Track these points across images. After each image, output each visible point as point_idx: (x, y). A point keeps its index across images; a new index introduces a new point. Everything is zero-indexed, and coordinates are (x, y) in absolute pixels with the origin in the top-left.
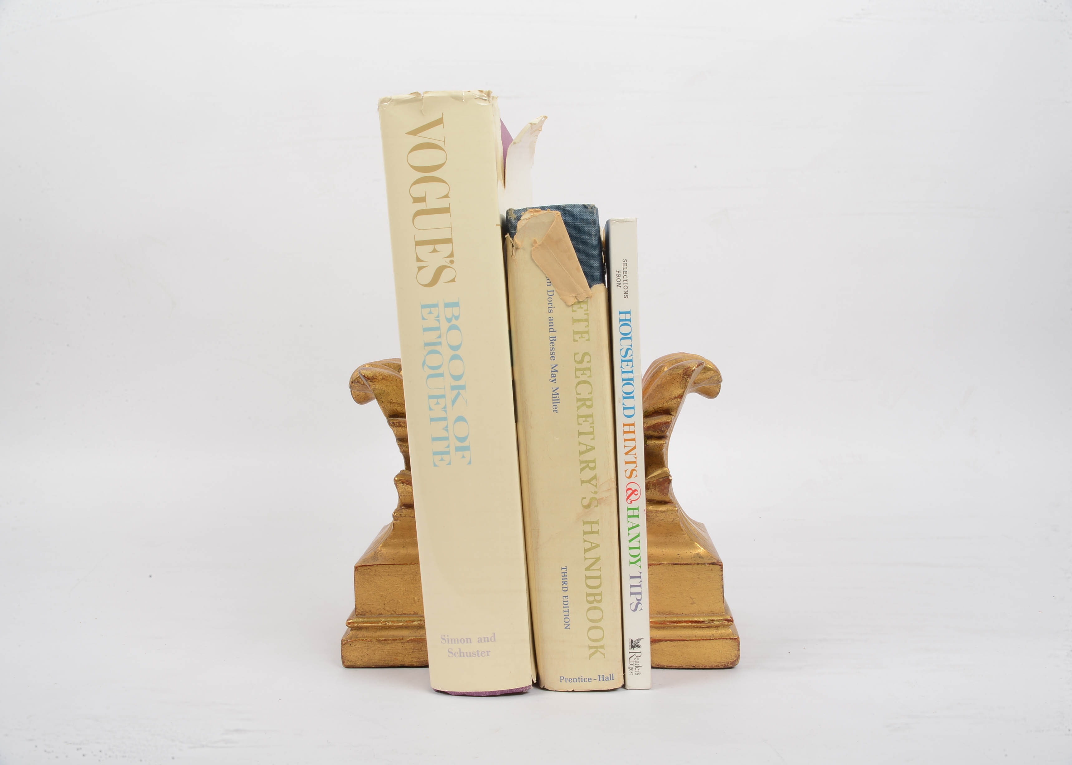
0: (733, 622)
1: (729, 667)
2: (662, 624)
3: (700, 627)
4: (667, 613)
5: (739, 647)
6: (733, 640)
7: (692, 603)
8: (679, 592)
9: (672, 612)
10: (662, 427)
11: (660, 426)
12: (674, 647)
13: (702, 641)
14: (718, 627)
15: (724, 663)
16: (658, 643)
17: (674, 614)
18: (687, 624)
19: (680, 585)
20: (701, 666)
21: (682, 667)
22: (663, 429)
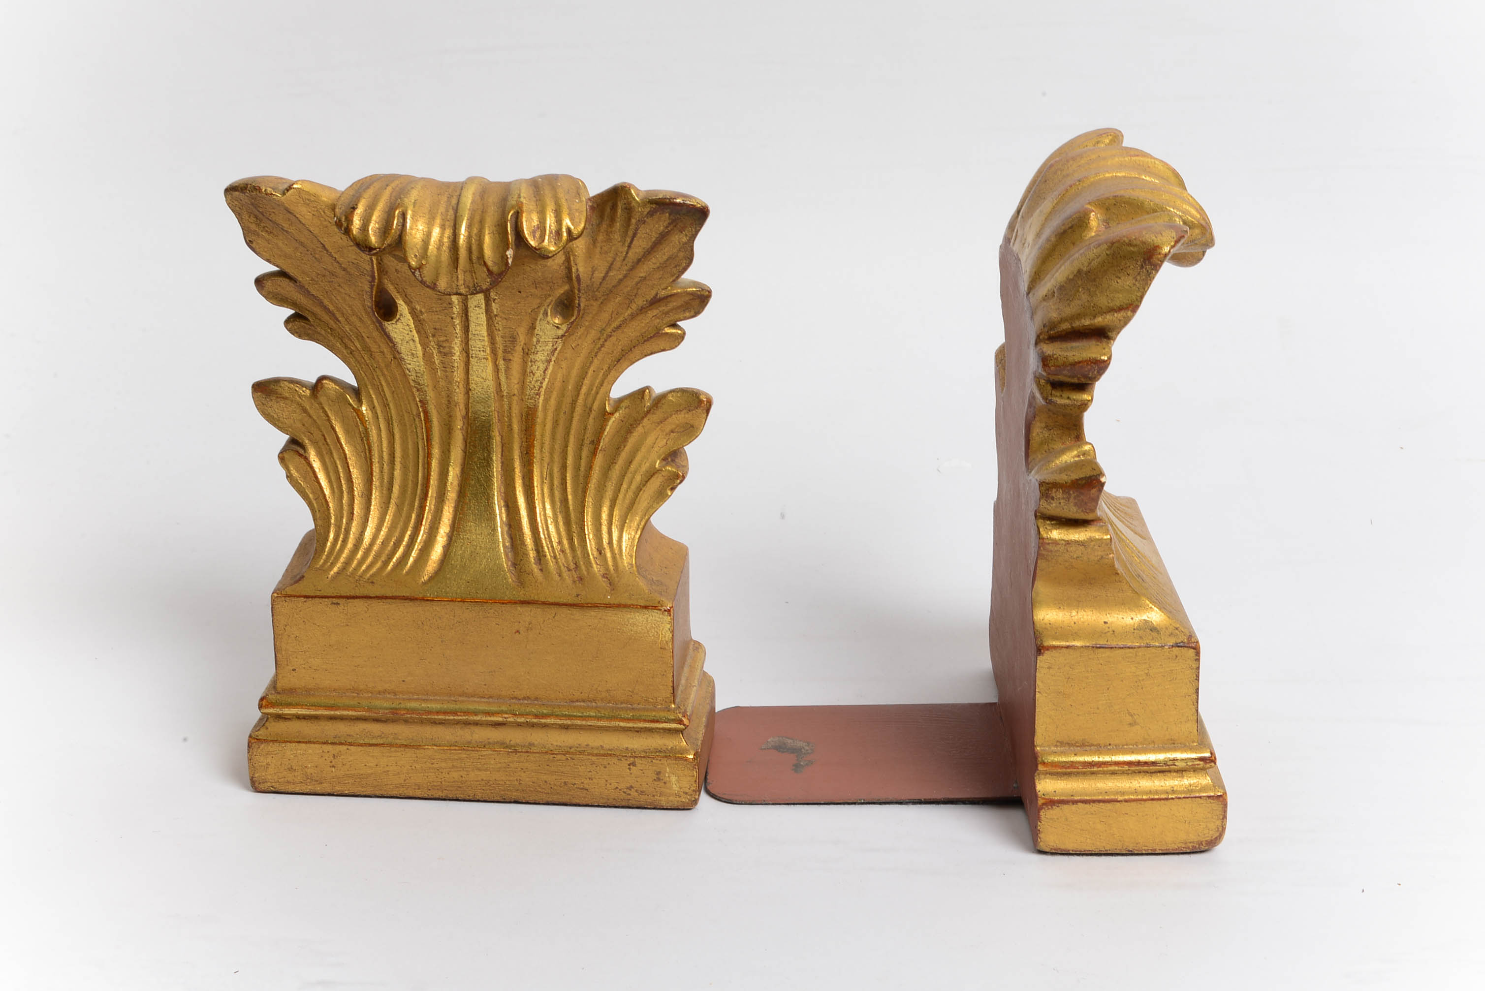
0: (1215, 763)
1: (1202, 850)
2: (1069, 768)
3: (1146, 772)
4: (1077, 744)
5: (1225, 811)
6: (1213, 799)
7: (1131, 724)
8: (1104, 702)
9: (1088, 743)
10: (1089, 371)
11: (1086, 369)
12: (1092, 814)
13: (1150, 802)
14: (1183, 771)
15: (1192, 844)
16: (1058, 806)
17: (1093, 745)
18: (1120, 768)
19: (1108, 689)
20: (1144, 850)
21: (1105, 852)
22: (1091, 374)
